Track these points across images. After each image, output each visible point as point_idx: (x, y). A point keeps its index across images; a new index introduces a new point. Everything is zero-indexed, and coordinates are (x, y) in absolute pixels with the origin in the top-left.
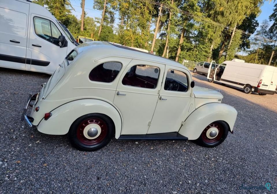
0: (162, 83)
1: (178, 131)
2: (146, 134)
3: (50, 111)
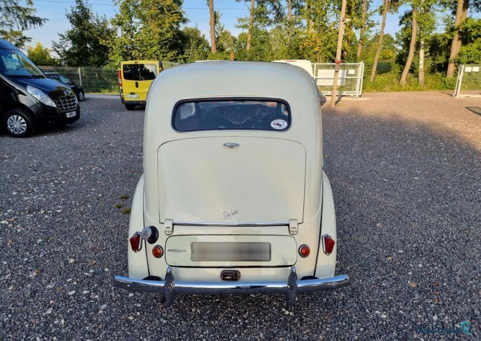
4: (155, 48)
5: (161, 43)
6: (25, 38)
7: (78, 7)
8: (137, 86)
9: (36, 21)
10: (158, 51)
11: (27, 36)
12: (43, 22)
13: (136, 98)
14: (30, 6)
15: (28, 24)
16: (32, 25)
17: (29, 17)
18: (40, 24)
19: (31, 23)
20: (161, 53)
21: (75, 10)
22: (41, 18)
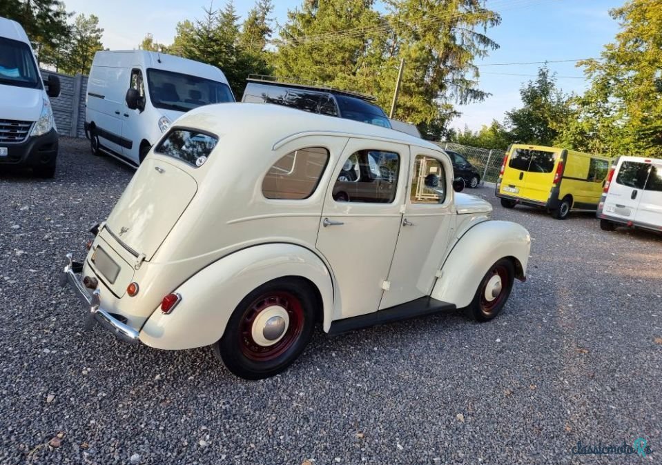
0: (407, 187)
1: (429, 294)
2: (376, 310)
3: (172, 289)
4: (627, 140)
5: (641, 133)
6: (455, 112)
7: (539, 82)
8: (521, 177)
9: (478, 95)
10: (631, 144)
11: (458, 111)
12: (485, 97)
13: (515, 193)
14: (475, 80)
15: (468, 98)
16: (472, 99)
17: (472, 91)
18: (482, 98)
19: (471, 97)
20: (636, 147)
21: (533, 85)
22: (485, 92)
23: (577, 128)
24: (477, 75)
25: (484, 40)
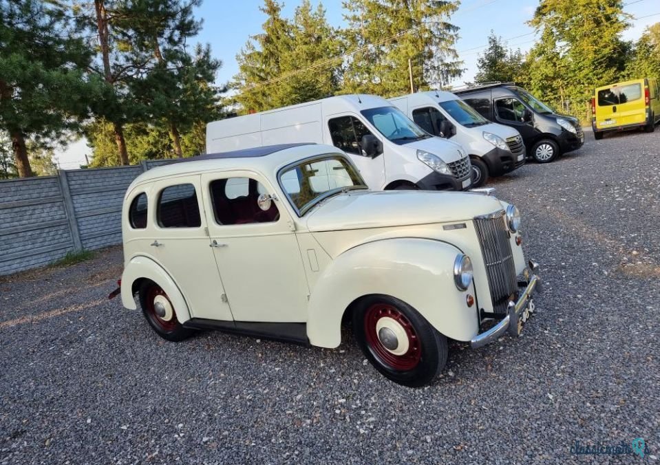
4: (586, 71)
5: (596, 63)
7: (491, 48)
8: (615, 111)
9: (456, 73)
10: (590, 73)
12: (462, 73)
13: (612, 123)
14: (455, 61)
15: (449, 78)
17: (451, 71)
18: (460, 75)
19: (451, 76)
22: (462, 69)
23: (542, 75)
24: (457, 56)
25: (448, 26)
